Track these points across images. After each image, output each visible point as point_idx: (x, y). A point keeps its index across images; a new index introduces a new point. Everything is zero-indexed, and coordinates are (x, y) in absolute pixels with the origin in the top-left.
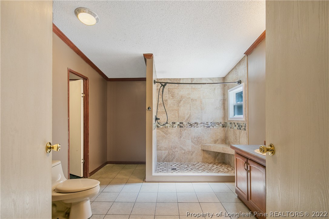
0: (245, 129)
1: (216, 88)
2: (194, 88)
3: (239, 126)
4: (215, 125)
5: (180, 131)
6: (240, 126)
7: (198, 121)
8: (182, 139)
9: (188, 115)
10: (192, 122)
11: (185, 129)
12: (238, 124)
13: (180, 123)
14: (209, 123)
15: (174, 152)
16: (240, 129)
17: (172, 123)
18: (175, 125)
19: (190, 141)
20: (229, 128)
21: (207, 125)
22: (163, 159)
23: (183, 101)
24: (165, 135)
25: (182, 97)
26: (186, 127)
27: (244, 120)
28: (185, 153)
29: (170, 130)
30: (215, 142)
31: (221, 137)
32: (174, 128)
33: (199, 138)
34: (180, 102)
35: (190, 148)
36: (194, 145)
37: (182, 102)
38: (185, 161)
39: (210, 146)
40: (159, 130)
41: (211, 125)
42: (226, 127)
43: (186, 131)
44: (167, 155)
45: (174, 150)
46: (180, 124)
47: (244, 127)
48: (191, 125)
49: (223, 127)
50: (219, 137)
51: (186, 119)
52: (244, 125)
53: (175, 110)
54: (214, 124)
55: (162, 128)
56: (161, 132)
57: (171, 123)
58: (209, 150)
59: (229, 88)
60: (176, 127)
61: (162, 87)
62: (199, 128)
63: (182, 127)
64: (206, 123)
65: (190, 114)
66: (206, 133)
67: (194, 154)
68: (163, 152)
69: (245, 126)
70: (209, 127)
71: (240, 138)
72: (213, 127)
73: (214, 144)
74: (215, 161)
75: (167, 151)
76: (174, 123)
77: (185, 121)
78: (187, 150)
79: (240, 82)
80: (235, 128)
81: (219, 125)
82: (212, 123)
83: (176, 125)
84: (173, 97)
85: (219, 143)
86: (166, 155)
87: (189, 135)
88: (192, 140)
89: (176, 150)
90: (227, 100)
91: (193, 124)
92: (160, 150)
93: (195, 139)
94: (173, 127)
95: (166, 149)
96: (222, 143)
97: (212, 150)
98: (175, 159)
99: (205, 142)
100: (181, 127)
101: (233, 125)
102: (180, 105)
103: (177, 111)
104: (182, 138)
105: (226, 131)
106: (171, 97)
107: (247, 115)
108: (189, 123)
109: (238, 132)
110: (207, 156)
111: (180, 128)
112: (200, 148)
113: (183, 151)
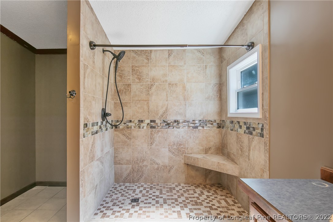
0: (262, 135)
1: (208, 66)
2: (173, 66)
3: (248, 128)
4: (206, 125)
5: (151, 134)
6: (251, 129)
7: (180, 119)
8: (154, 146)
9: (164, 109)
10: (171, 118)
11: (159, 131)
12: (245, 123)
13: (151, 121)
14: (197, 122)
15: (141, 166)
16: (251, 133)
17: (139, 121)
18: (142, 125)
19: (167, 150)
20: (229, 129)
21: (193, 125)
22: (124, 177)
23: (155, 86)
24: (126, 140)
25: (153, 79)
26: (160, 127)
27: (260, 116)
28: (159, 168)
29: (136, 132)
30: (206, 151)
31: (215, 143)
32: (141, 129)
33: (180, 145)
34: (150, 87)
35: (166, 161)
36: (172, 156)
37: (154, 88)
38: (159, 182)
39: (198, 158)
40: (117, 133)
41: (200, 124)
42: (223, 127)
43: (160, 134)
44: (130, 172)
45: (141, 164)
46: (152, 124)
47: (259, 131)
48: (168, 124)
49: (219, 127)
50: (212, 143)
51: (159, 115)
52: (260, 126)
53: (143, 100)
54: (204, 123)
55: (123, 129)
56: (120, 135)
57: (136, 121)
58: (196, 165)
59: (228, 64)
60: (145, 128)
61: (115, 59)
62: (181, 130)
63: (154, 127)
64: (191, 121)
65: (166, 106)
66: (192, 137)
67: (173, 171)
68: (124, 166)
69: (262, 129)
70: (196, 127)
71: (249, 150)
72: (203, 127)
73: (205, 155)
74: (206, 181)
75: (131, 166)
76: (142, 121)
77: (158, 119)
78: (161, 164)
79: (251, 46)
80: (239, 130)
81: (212, 124)
82: (200, 121)
83: (144, 125)
84: (139, 79)
85: (212, 153)
86: (128, 171)
87: (166, 140)
88: (169, 148)
89: (145, 163)
90: (225, 84)
91: (171, 122)
92: (119, 164)
93: (175, 147)
94: (139, 127)
95: (128, 162)
96: (217, 154)
97: (201, 165)
98: (143, 177)
99: (190, 152)
100: (152, 127)
101: (237, 126)
102: (150, 92)
103: (146, 103)
104: (154, 144)
105: (223, 135)
106: (137, 80)
107: (266, 107)
108: (165, 122)
109: (245, 138)
110: (193, 173)
111: (150, 130)
112: (183, 161)
113: (156, 166)
